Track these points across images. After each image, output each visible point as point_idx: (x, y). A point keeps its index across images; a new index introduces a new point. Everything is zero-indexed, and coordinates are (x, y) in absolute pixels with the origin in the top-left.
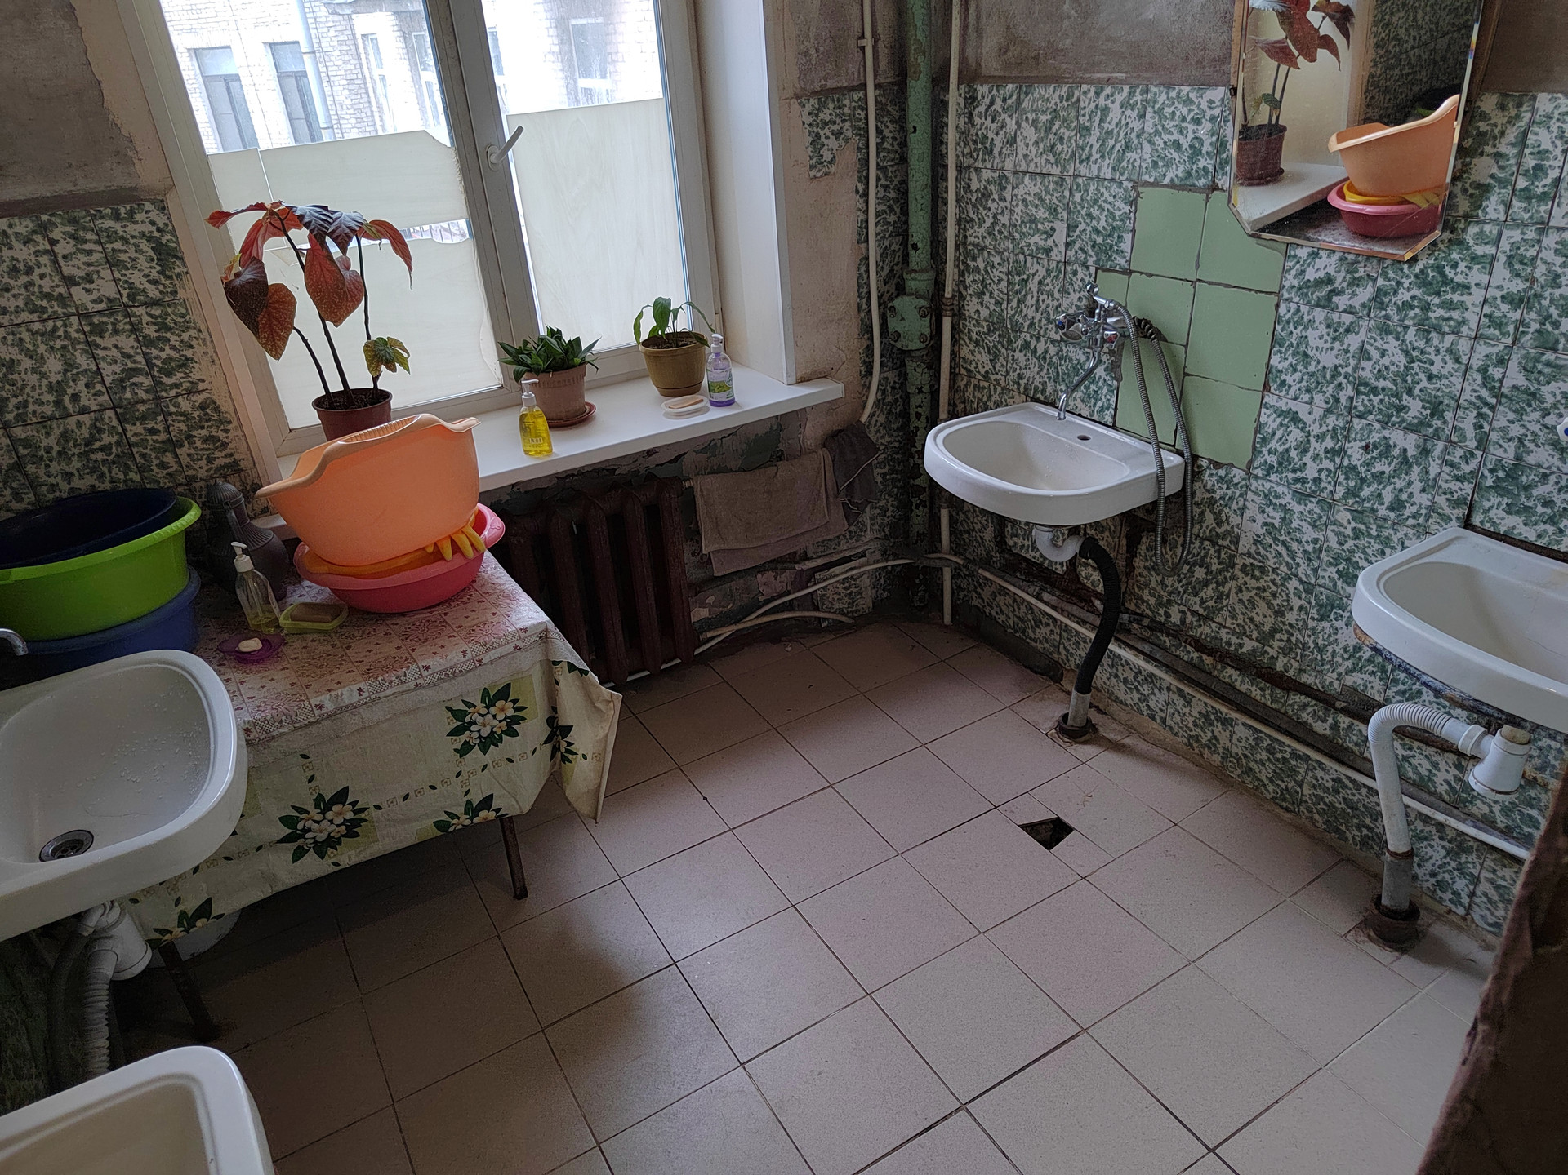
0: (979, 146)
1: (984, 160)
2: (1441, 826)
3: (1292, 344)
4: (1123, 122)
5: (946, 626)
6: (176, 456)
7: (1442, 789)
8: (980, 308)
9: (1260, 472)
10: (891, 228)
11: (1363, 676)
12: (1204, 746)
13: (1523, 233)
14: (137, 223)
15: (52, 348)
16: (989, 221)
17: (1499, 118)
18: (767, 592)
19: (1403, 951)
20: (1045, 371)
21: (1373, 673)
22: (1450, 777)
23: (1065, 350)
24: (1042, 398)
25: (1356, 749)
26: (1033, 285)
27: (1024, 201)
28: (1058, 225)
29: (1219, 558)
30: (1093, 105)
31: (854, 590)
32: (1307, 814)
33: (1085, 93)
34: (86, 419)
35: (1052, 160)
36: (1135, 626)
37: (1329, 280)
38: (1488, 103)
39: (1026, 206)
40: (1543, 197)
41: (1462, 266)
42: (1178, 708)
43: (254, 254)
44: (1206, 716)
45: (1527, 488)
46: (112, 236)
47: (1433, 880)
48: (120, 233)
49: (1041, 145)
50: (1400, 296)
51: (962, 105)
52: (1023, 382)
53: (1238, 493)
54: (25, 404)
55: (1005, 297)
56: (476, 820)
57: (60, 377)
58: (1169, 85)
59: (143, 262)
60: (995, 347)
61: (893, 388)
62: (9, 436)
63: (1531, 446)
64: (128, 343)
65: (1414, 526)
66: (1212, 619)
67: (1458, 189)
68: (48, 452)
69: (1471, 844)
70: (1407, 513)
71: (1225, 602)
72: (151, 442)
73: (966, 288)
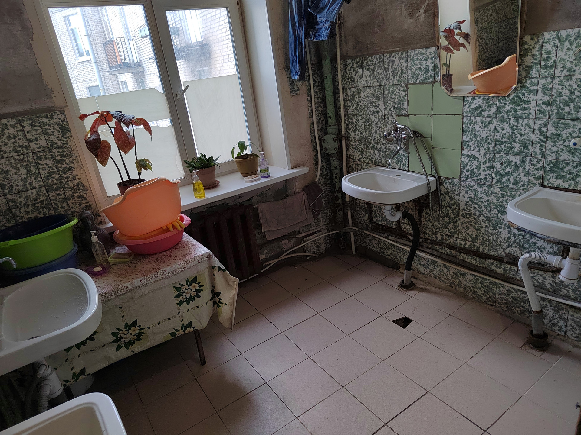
0: (350, 80)
1: (352, 85)
2: (550, 301)
3: (470, 131)
4: (400, 64)
5: (353, 255)
6: (68, 204)
7: (548, 287)
8: (355, 136)
9: (464, 179)
10: (320, 112)
11: (512, 248)
12: (456, 286)
13: (546, 80)
14: (54, 119)
15: (22, 165)
16: (355, 105)
17: (532, 43)
18: (286, 247)
19: (544, 351)
20: (381, 155)
21: (516, 247)
22: (551, 282)
23: (388, 146)
24: (381, 165)
25: (514, 277)
26: (374, 125)
27: (367, 96)
28: (380, 103)
29: (453, 213)
30: (389, 60)
31: (318, 244)
32: (499, 305)
33: (385, 57)
34: (34, 191)
35: (376, 81)
36: (425, 243)
37: (480, 107)
38: (527, 38)
39: (368, 98)
40: (551, 67)
41: (526, 95)
42: (445, 272)
43: (95, 130)
44: (456, 274)
45: (562, 169)
46: (45, 124)
47: (550, 323)
48: (48, 123)
49: (372, 77)
50: (506, 108)
51: (342, 67)
52: (373, 160)
53: (457, 187)
54: (12, 186)
55: (364, 131)
56: (186, 332)
57: (25, 176)
58: (415, 49)
59: (56, 133)
60: (362, 149)
61: (326, 169)
62: (6, 199)
63: (561, 153)
64: (50, 162)
65: (523, 189)
66: (453, 236)
67: (521, 69)
68: (20, 204)
69: (563, 306)
70: (520, 185)
71: (457, 229)
72: (58, 199)
73: (349, 130)
